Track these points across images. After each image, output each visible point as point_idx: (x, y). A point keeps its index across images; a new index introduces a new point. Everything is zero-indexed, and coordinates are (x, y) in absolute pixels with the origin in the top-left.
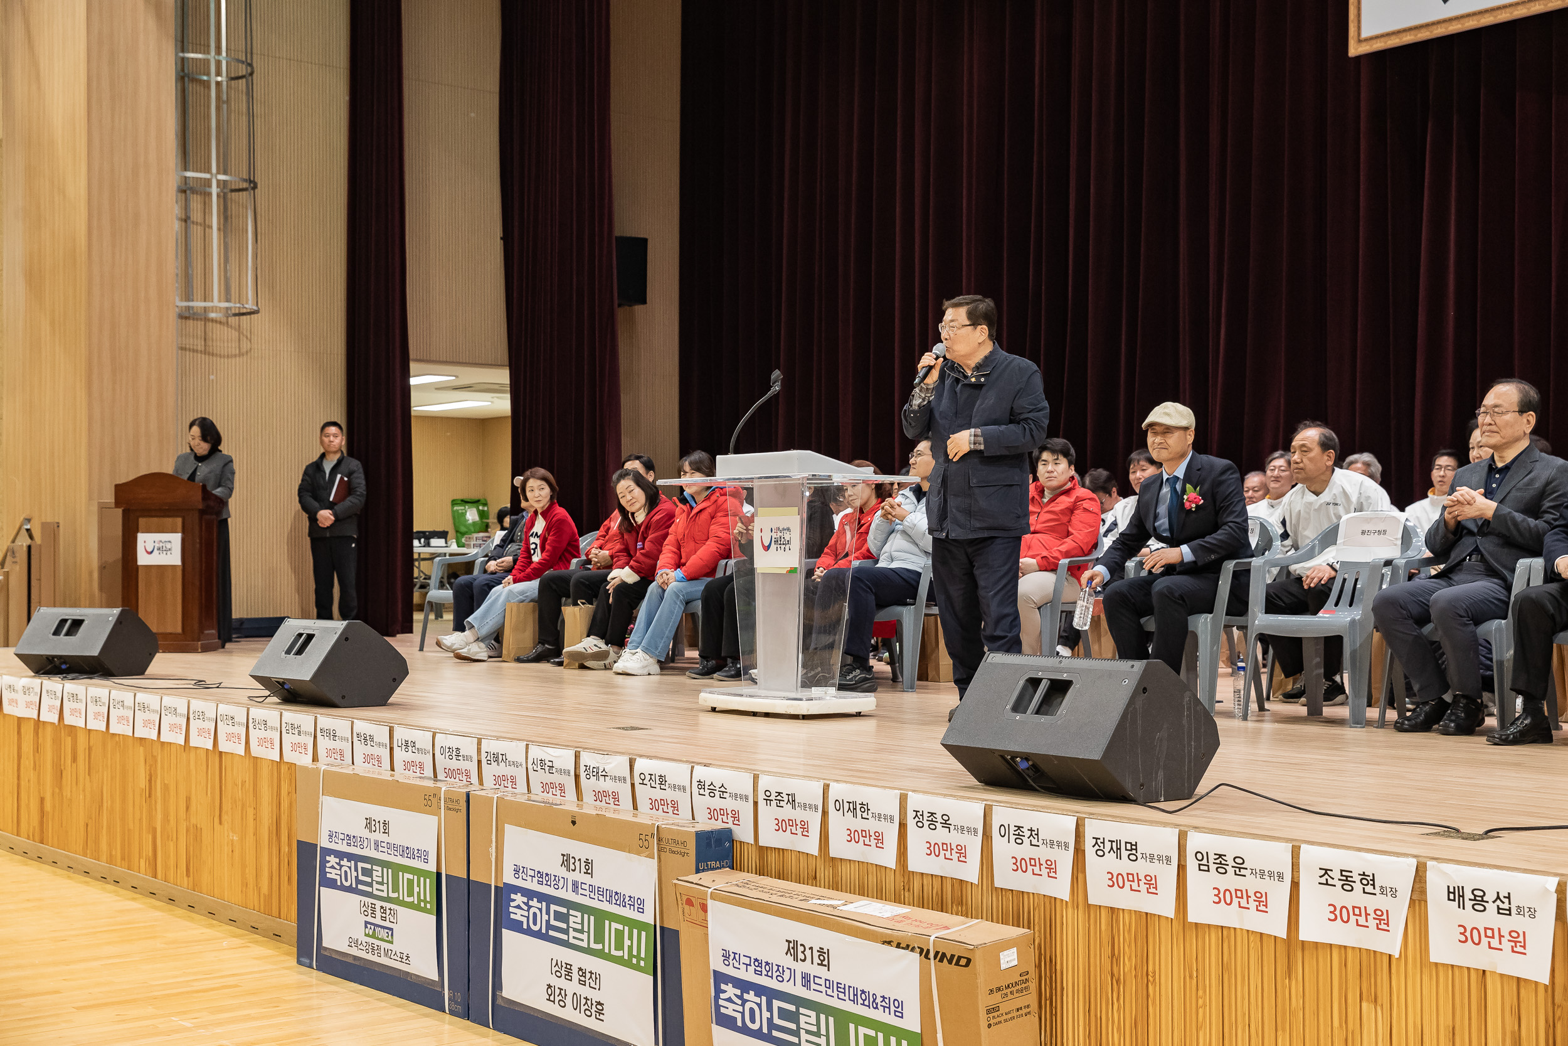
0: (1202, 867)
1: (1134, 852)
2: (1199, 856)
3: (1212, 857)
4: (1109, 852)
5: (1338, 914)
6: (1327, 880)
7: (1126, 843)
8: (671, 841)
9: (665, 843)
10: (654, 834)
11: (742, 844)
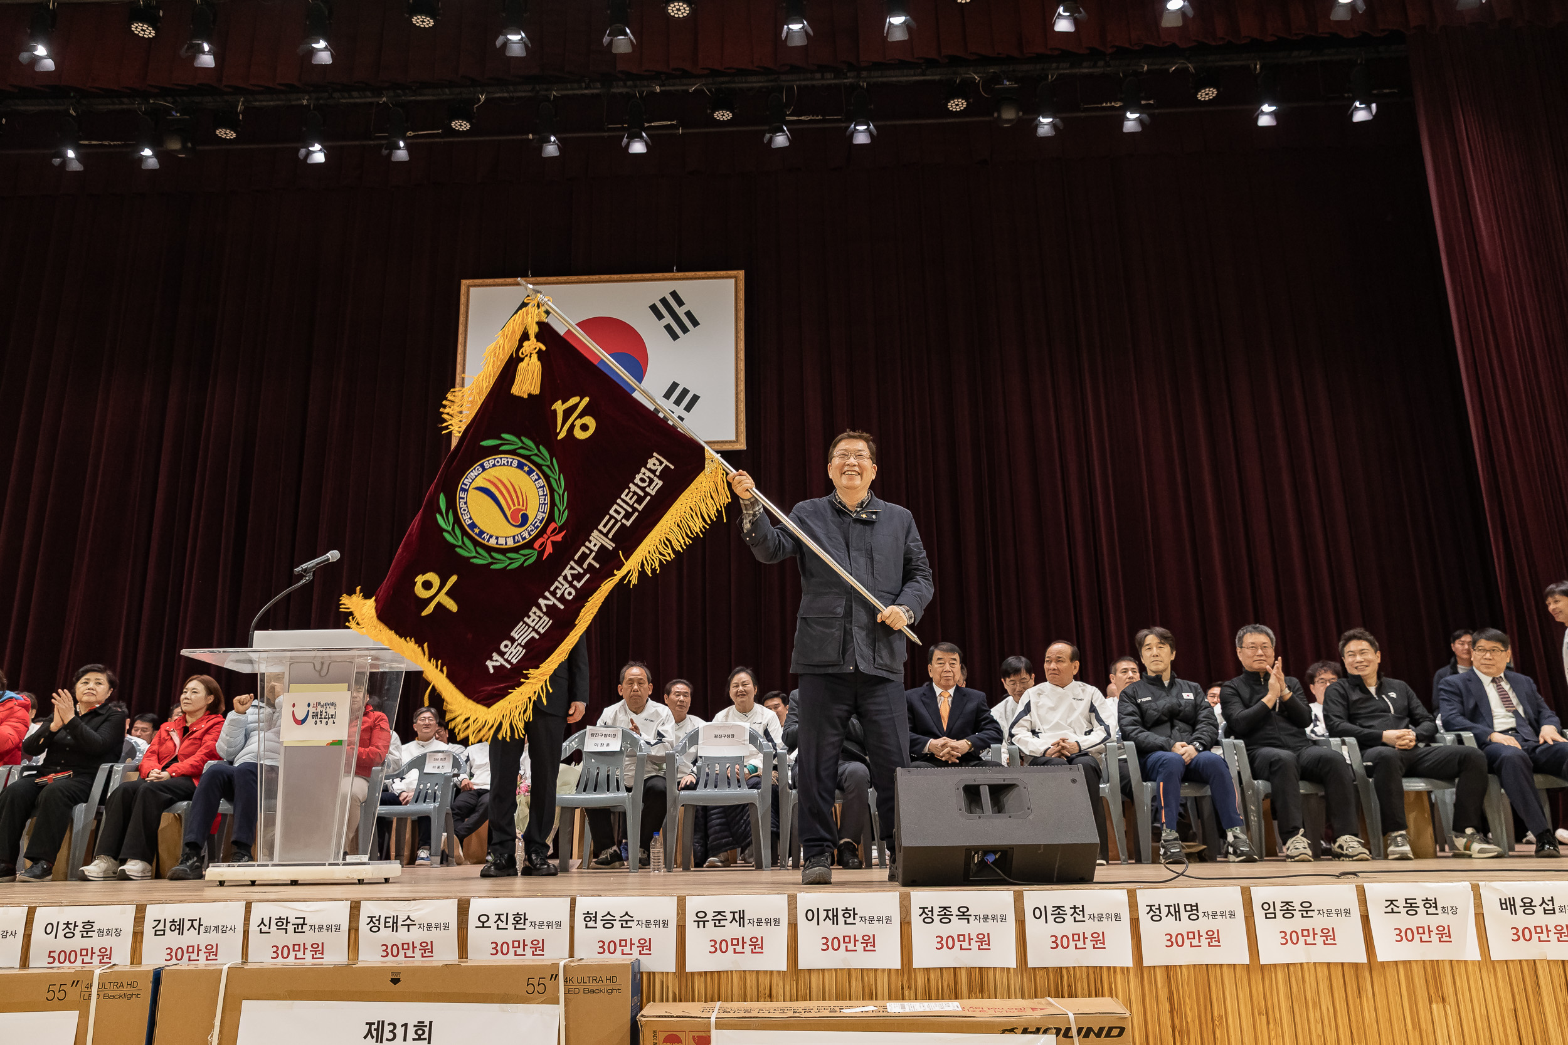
0: (1268, 916)
1: (1195, 912)
2: (1266, 907)
3: (1278, 906)
4: (1167, 916)
5: (1403, 935)
6: (1392, 909)
7: (1185, 905)
8: (586, 980)
9: (576, 983)
10: (556, 975)
11: (651, 975)
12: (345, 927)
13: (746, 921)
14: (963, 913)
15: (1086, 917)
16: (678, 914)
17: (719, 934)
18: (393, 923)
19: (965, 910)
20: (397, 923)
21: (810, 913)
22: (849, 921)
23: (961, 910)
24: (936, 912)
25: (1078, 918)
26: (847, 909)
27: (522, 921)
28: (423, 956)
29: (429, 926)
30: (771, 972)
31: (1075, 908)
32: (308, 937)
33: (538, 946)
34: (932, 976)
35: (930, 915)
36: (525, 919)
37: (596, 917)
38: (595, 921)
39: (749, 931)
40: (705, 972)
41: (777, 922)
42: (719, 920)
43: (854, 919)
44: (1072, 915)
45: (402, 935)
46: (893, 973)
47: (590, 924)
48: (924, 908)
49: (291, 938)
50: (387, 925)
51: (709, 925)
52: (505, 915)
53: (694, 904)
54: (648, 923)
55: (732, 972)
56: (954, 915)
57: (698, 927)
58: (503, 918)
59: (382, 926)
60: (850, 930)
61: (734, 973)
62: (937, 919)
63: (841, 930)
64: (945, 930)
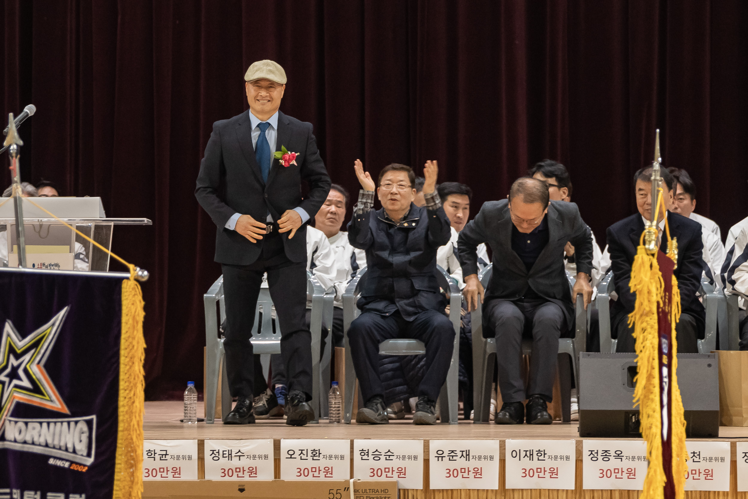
8: (368, 491)
9: (361, 493)
10: (348, 488)
11: (406, 491)
12: (195, 456)
13: (471, 457)
14: (619, 454)
15: (702, 459)
16: (424, 452)
17: (452, 465)
18: (229, 455)
19: (620, 452)
20: (231, 454)
21: (514, 453)
22: (540, 458)
23: (617, 452)
24: (600, 454)
25: (696, 459)
26: (539, 451)
27: (318, 455)
28: (250, 477)
29: (254, 457)
30: (487, 490)
31: (694, 453)
32: (170, 463)
33: (328, 471)
34: (596, 495)
35: (596, 456)
36: (320, 454)
37: (368, 452)
38: (368, 455)
39: (472, 464)
40: (443, 490)
41: (492, 458)
42: (453, 456)
43: (544, 457)
44: (692, 458)
45: (235, 462)
46: (569, 493)
47: (364, 457)
48: (592, 451)
49: (158, 464)
50: (225, 456)
51: (446, 459)
52: (306, 451)
53: (435, 445)
54: (404, 457)
55: (460, 490)
56: (612, 456)
57: (438, 460)
58: (305, 452)
59: (221, 456)
60: (541, 464)
61: (462, 490)
62: (600, 458)
63: (535, 464)
64: (606, 465)
